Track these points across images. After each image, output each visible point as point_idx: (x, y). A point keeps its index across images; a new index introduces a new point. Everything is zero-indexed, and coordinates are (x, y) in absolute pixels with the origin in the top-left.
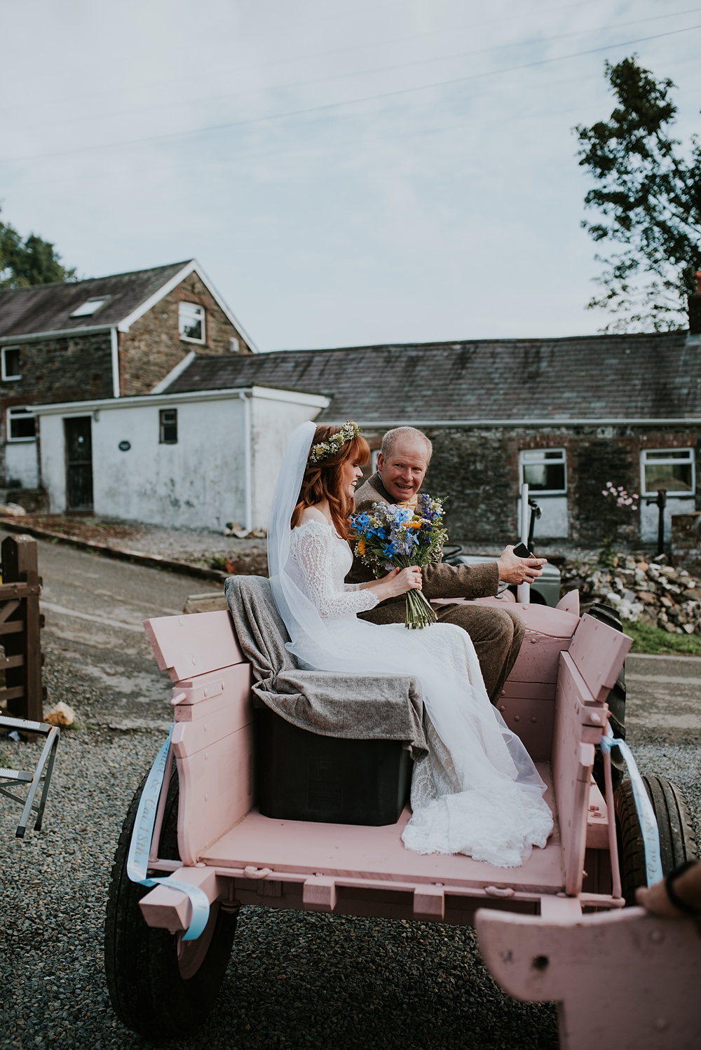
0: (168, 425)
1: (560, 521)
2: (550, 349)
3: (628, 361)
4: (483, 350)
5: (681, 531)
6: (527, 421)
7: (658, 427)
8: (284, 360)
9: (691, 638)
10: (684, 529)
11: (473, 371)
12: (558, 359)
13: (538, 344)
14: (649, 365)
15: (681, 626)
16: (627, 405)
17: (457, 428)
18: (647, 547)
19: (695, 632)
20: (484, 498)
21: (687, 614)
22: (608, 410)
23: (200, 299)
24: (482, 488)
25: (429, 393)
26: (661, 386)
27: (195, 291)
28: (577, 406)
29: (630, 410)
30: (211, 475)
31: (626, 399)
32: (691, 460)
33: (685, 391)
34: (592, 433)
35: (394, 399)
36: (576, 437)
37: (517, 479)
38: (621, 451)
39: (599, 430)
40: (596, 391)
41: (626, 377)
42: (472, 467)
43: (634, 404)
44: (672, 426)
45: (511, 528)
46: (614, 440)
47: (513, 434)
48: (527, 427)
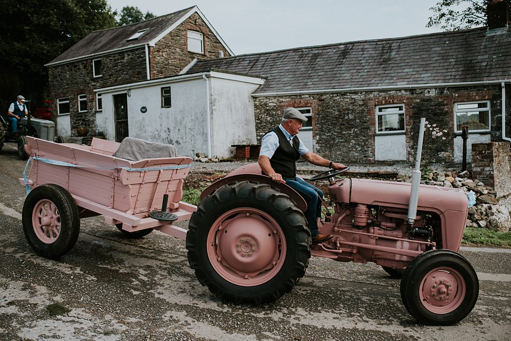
0: (165, 96)
1: (401, 150)
2: (398, 44)
3: (447, 48)
4: (357, 47)
5: (478, 154)
6: (380, 87)
7: (465, 88)
8: (244, 60)
9: (484, 230)
10: (480, 153)
11: (350, 59)
12: (402, 50)
13: (391, 42)
14: (461, 50)
15: (476, 221)
16: (445, 74)
17: (337, 93)
18: (457, 166)
19: (487, 226)
20: (354, 136)
21: (482, 213)
22: (432, 78)
23: (200, 28)
24: (353, 130)
25: (323, 73)
26: (468, 62)
27: (197, 24)
28: (412, 76)
29: (447, 78)
30: (189, 125)
31: (445, 71)
32: (488, 108)
33: (484, 64)
34: (421, 93)
35: (301, 78)
36: (411, 96)
37: (374, 124)
38: (440, 104)
39: (426, 91)
40: (426, 67)
41: (445, 58)
42: (347, 117)
43: (450, 74)
44: (475, 87)
45: (371, 154)
46: (436, 97)
47: (371, 96)
48: (380, 91)
